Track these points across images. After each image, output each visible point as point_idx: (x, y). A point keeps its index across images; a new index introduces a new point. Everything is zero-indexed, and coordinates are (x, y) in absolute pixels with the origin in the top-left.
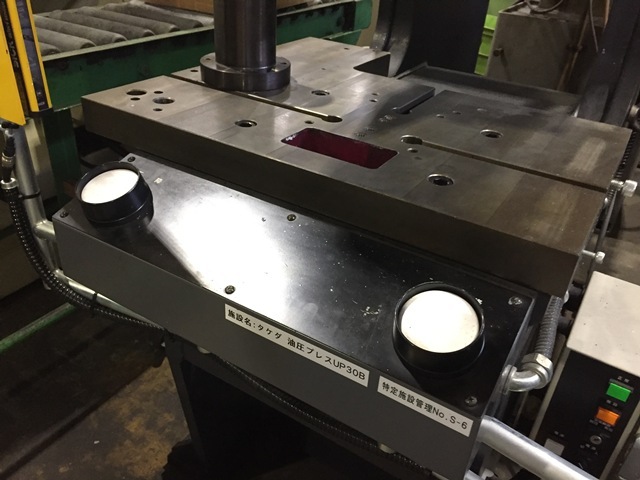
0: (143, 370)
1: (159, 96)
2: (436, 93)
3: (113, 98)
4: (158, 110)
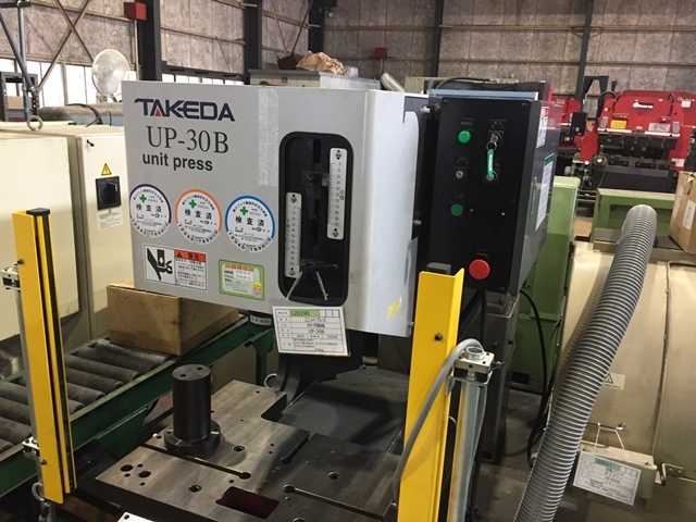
1: (141, 470)
2: (311, 435)
3: (114, 477)
4: (143, 484)
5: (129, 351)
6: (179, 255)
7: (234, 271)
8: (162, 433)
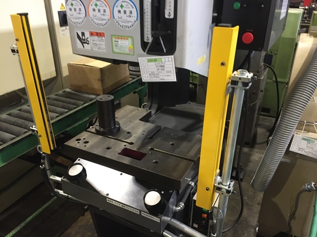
0: (79, 218)
1: (84, 141)
2: (162, 127)
3: (72, 143)
4: (85, 146)
5: (80, 94)
6: (92, 34)
7: (119, 40)
8: (94, 126)
